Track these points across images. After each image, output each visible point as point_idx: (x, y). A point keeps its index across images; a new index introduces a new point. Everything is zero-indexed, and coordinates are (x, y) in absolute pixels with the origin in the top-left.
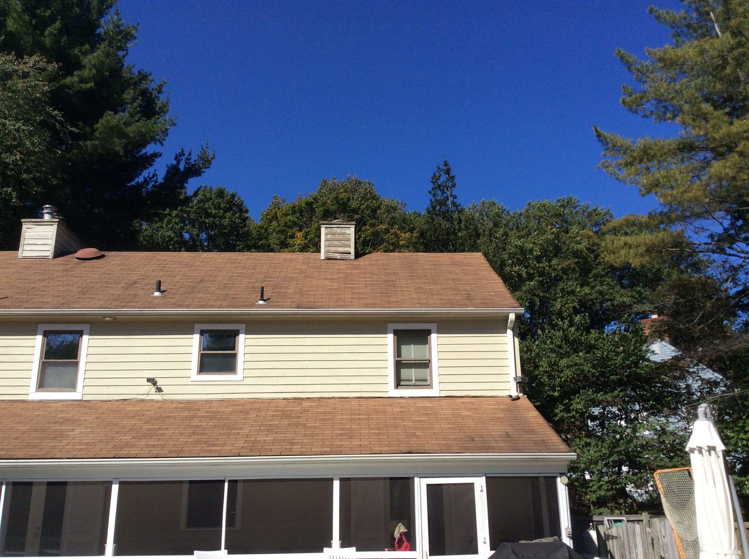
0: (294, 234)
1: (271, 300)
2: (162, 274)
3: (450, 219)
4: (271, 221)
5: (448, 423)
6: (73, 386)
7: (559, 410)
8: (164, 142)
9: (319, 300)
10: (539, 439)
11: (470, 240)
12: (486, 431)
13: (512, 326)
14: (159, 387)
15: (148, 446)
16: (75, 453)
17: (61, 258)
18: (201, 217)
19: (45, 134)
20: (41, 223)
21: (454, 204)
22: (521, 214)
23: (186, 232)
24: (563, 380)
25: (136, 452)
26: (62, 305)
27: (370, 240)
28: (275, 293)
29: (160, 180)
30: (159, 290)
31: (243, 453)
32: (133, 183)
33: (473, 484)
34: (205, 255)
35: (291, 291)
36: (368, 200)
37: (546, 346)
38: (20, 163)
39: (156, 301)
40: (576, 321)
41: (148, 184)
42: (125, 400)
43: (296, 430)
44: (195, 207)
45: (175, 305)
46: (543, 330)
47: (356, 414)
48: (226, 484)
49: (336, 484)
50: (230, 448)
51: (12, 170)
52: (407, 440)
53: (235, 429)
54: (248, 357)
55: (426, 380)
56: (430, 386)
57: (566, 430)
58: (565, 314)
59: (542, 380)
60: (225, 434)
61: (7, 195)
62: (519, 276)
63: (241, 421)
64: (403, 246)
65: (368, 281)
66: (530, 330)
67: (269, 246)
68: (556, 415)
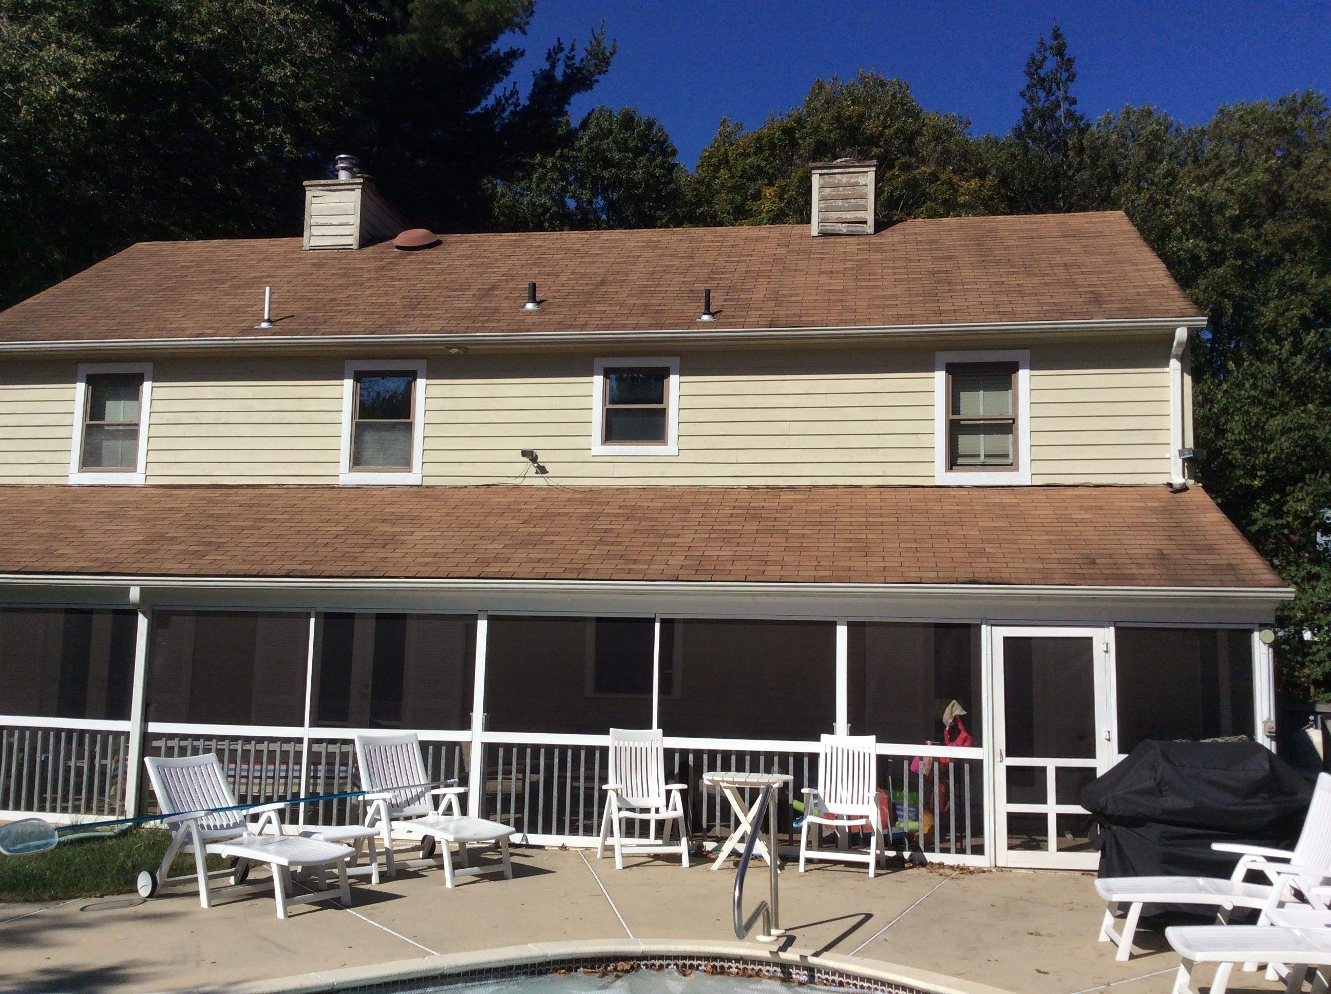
0: (760, 191)
1: (723, 314)
2: (536, 270)
3: (1061, 147)
4: (717, 170)
5: (1047, 533)
6: (406, 463)
7: (1260, 514)
8: (527, 27)
9: (810, 312)
10: (1223, 562)
11: (1101, 187)
12: (1120, 547)
13: (1180, 353)
14: (541, 464)
15: (530, 561)
16: (417, 569)
17: (370, 249)
18: (595, 168)
19: (329, 27)
20: (335, 187)
21: (1070, 115)
22: (1203, 132)
23: (570, 197)
24: (1272, 456)
25: (511, 570)
26: (380, 329)
27: (900, 198)
28: (730, 300)
29: (524, 101)
30: (533, 299)
31: (682, 573)
32: (478, 109)
33: (1090, 639)
34: (605, 235)
35: (758, 295)
36: (898, 118)
37: (1243, 392)
38: (292, 81)
39: (529, 320)
40: (1305, 343)
41: (504, 110)
42: (489, 486)
43: (771, 540)
44: (585, 150)
45: (562, 326)
46: (1239, 363)
47: (875, 516)
48: (657, 626)
49: (842, 633)
50: (662, 567)
51: (281, 94)
52: (970, 560)
53: (669, 536)
54: (686, 415)
55: (1007, 456)
56: (1013, 466)
57: (1271, 550)
58: (1283, 331)
59: (1230, 457)
60: (652, 544)
61: (276, 139)
62: (1195, 258)
63: (678, 524)
64: (963, 206)
65: (900, 274)
66: (1209, 363)
67: (714, 216)
68: (1254, 522)
